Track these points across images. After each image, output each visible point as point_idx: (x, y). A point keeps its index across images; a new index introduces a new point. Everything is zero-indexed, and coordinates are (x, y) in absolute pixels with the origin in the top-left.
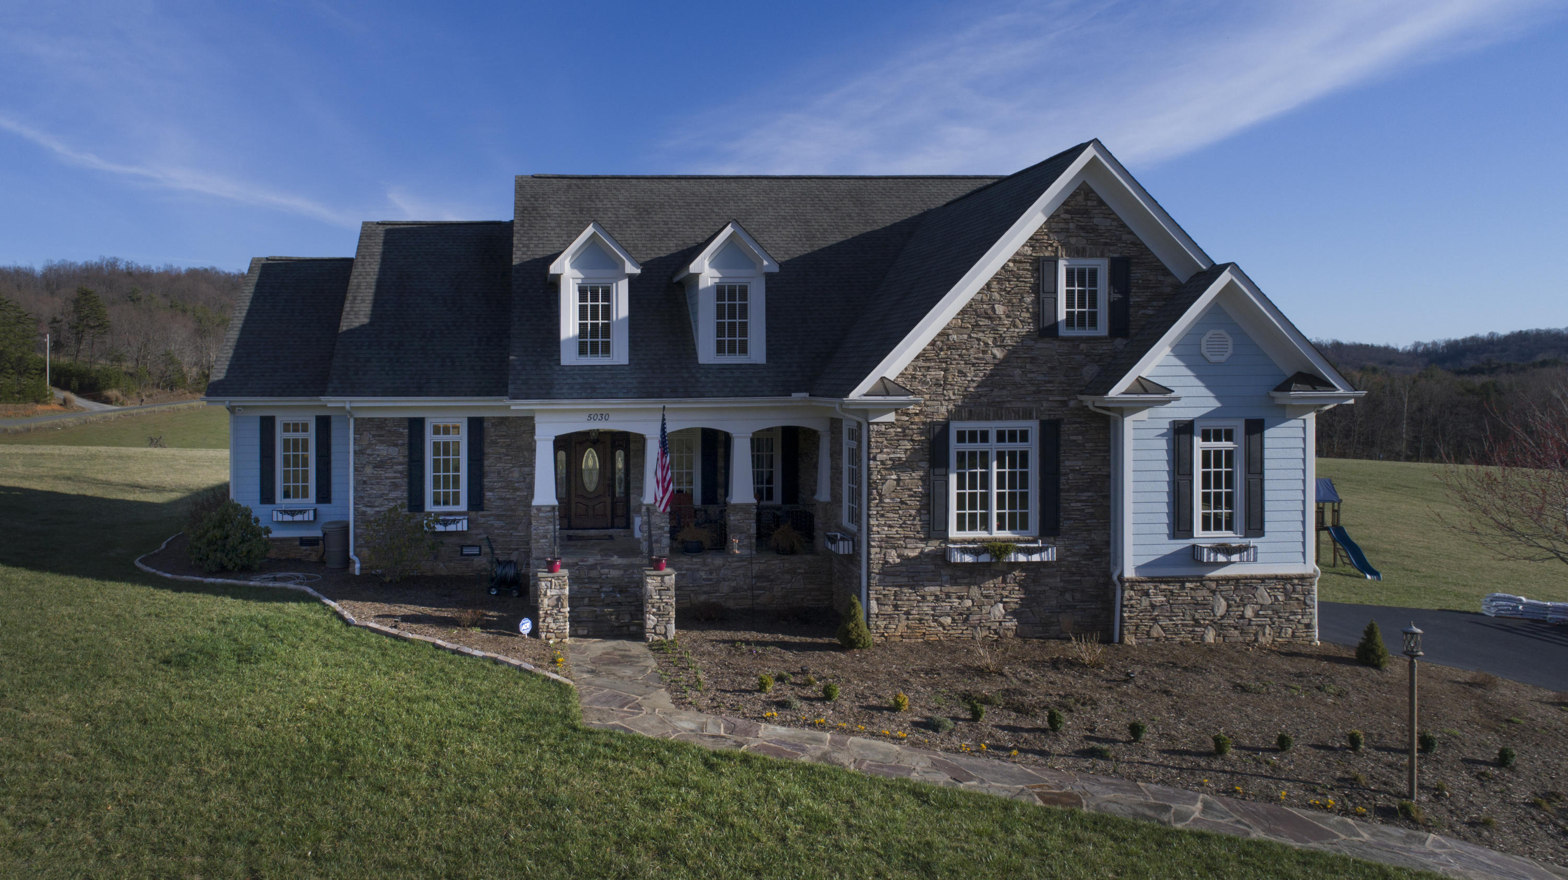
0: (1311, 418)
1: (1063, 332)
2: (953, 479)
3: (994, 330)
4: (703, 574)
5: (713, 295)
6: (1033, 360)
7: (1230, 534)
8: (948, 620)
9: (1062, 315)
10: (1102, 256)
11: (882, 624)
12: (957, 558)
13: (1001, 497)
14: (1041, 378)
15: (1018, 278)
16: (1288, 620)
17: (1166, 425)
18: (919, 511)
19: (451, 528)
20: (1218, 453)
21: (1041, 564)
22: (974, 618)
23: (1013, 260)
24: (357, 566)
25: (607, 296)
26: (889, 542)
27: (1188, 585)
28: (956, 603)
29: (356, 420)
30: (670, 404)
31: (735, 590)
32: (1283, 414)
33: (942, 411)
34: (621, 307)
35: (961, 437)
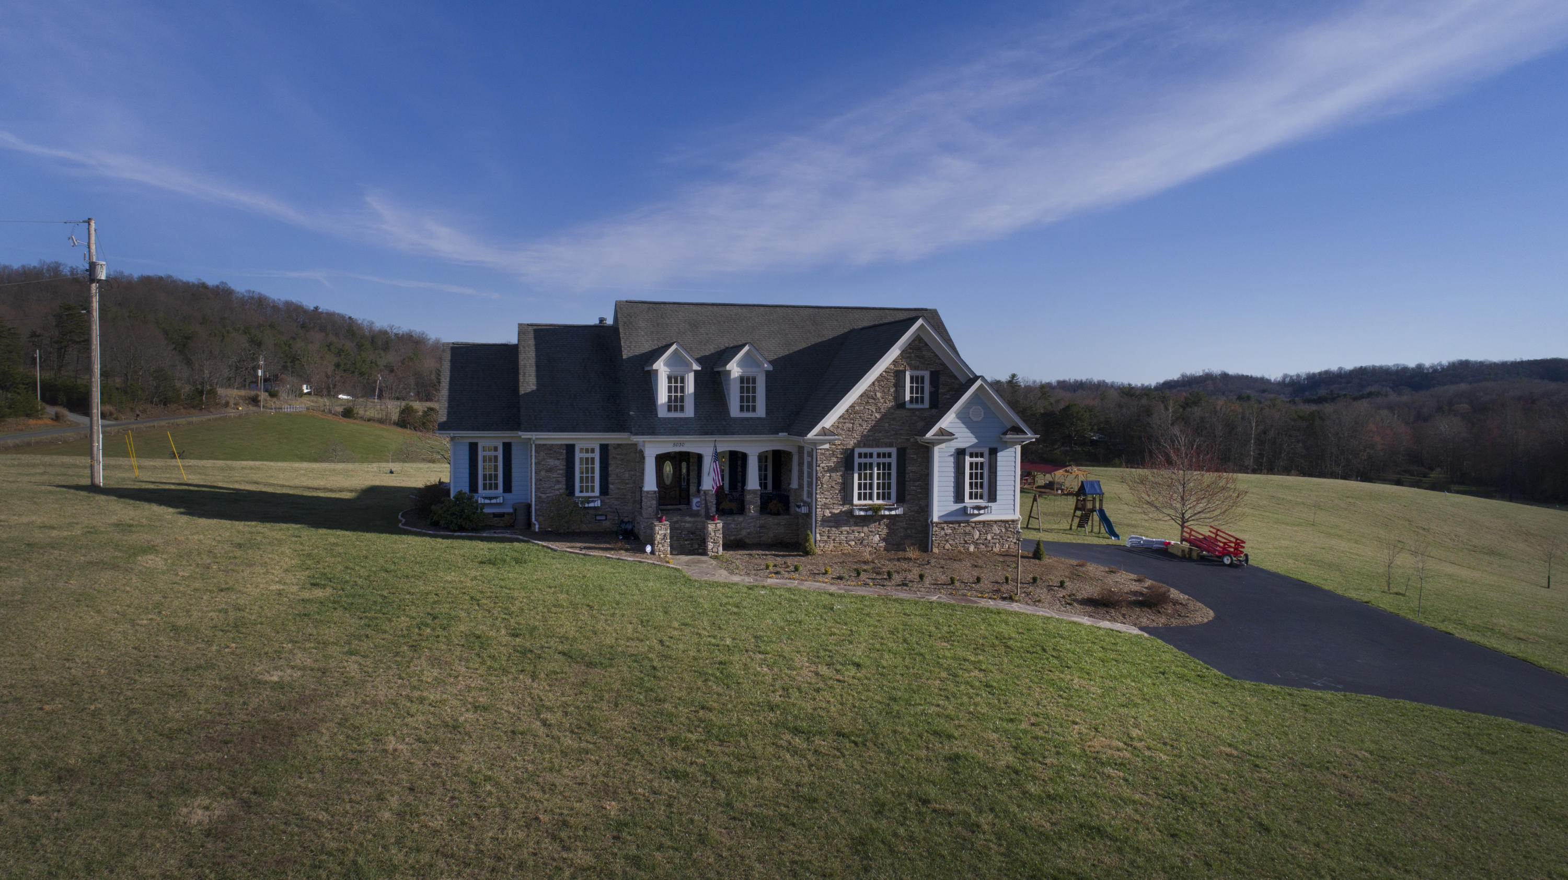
0: (1019, 448)
1: (908, 406)
2: (856, 476)
3: (876, 404)
4: (733, 526)
5: (738, 382)
6: (894, 419)
7: (981, 501)
8: (853, 543)
9: (908, 398)
10: (927, 370)
11: (822, 545)
12: (857, 513)
13: (878, 484)
14: (897, 427)
15: (887, 380)
16: (1007, 540)
17: (953, 451)
18: (840, 491)
19: (591, 505)
20: (977, 464)
21: (896, 515)
22: (865, 542)
23: (885, 372)
24: (537, 526)
25: (683, 381)
26: (825, 506)
27: (962, 525)
28: (857, 534)
29: (536, 445)
30: (718, 438)
31: (749, 534)
32: (1006, 445)
33: (851, 443)
34: (690, 387)
35: (860, 455)
